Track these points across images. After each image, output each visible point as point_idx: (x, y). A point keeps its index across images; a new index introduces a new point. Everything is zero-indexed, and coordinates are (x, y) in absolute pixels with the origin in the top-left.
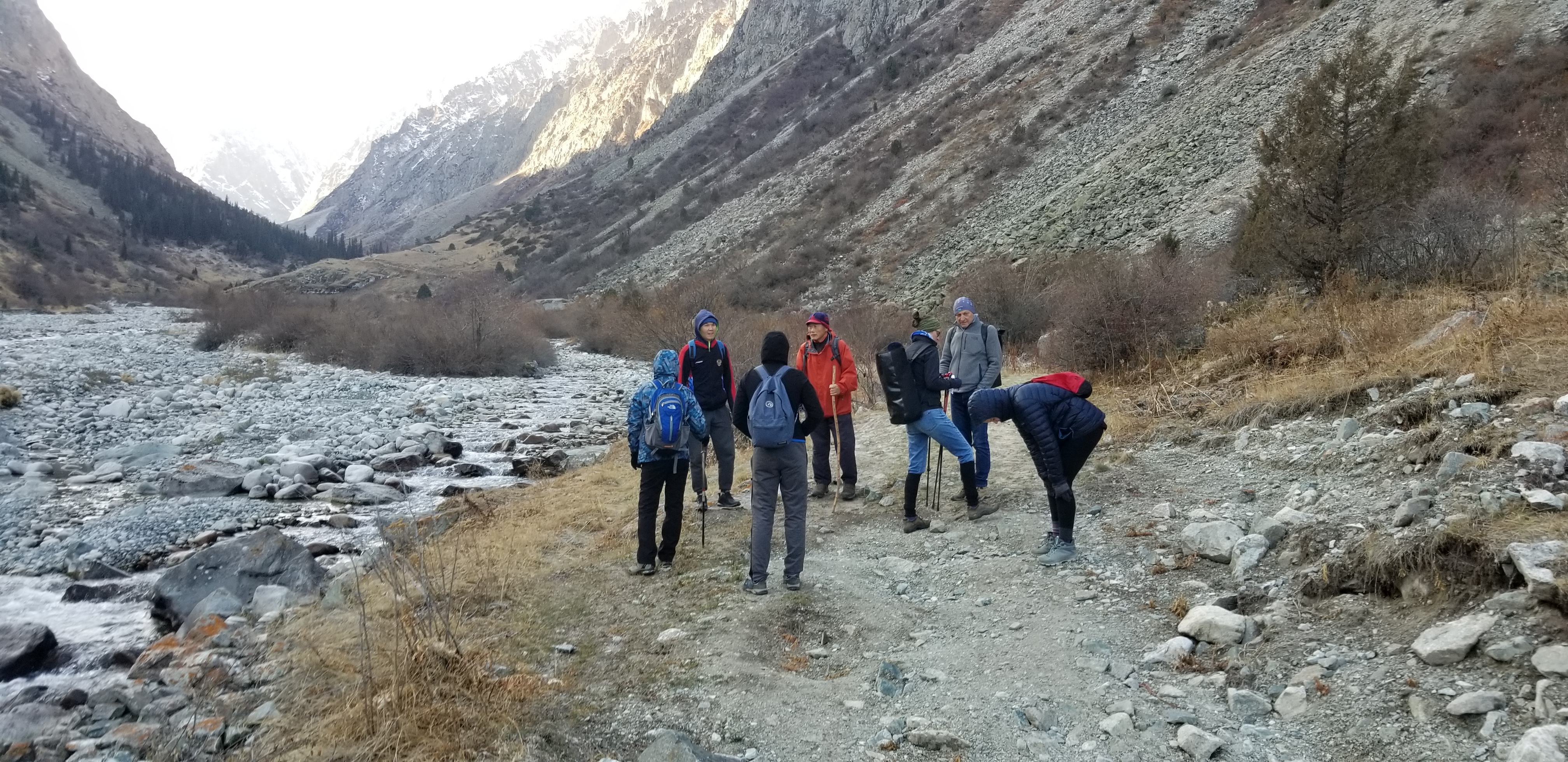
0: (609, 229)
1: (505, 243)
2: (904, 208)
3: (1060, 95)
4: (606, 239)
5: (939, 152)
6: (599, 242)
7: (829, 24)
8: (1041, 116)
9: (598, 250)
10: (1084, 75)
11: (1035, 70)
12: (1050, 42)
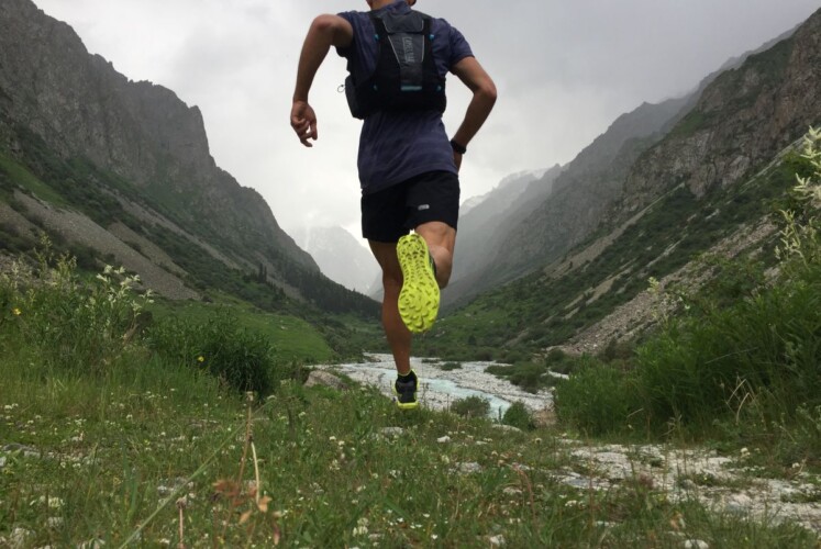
0: (572, 304)
1: (508, 311)
4: (573, 309)
6: (568, 311)
7: (679, 180)
9: (569, 316)
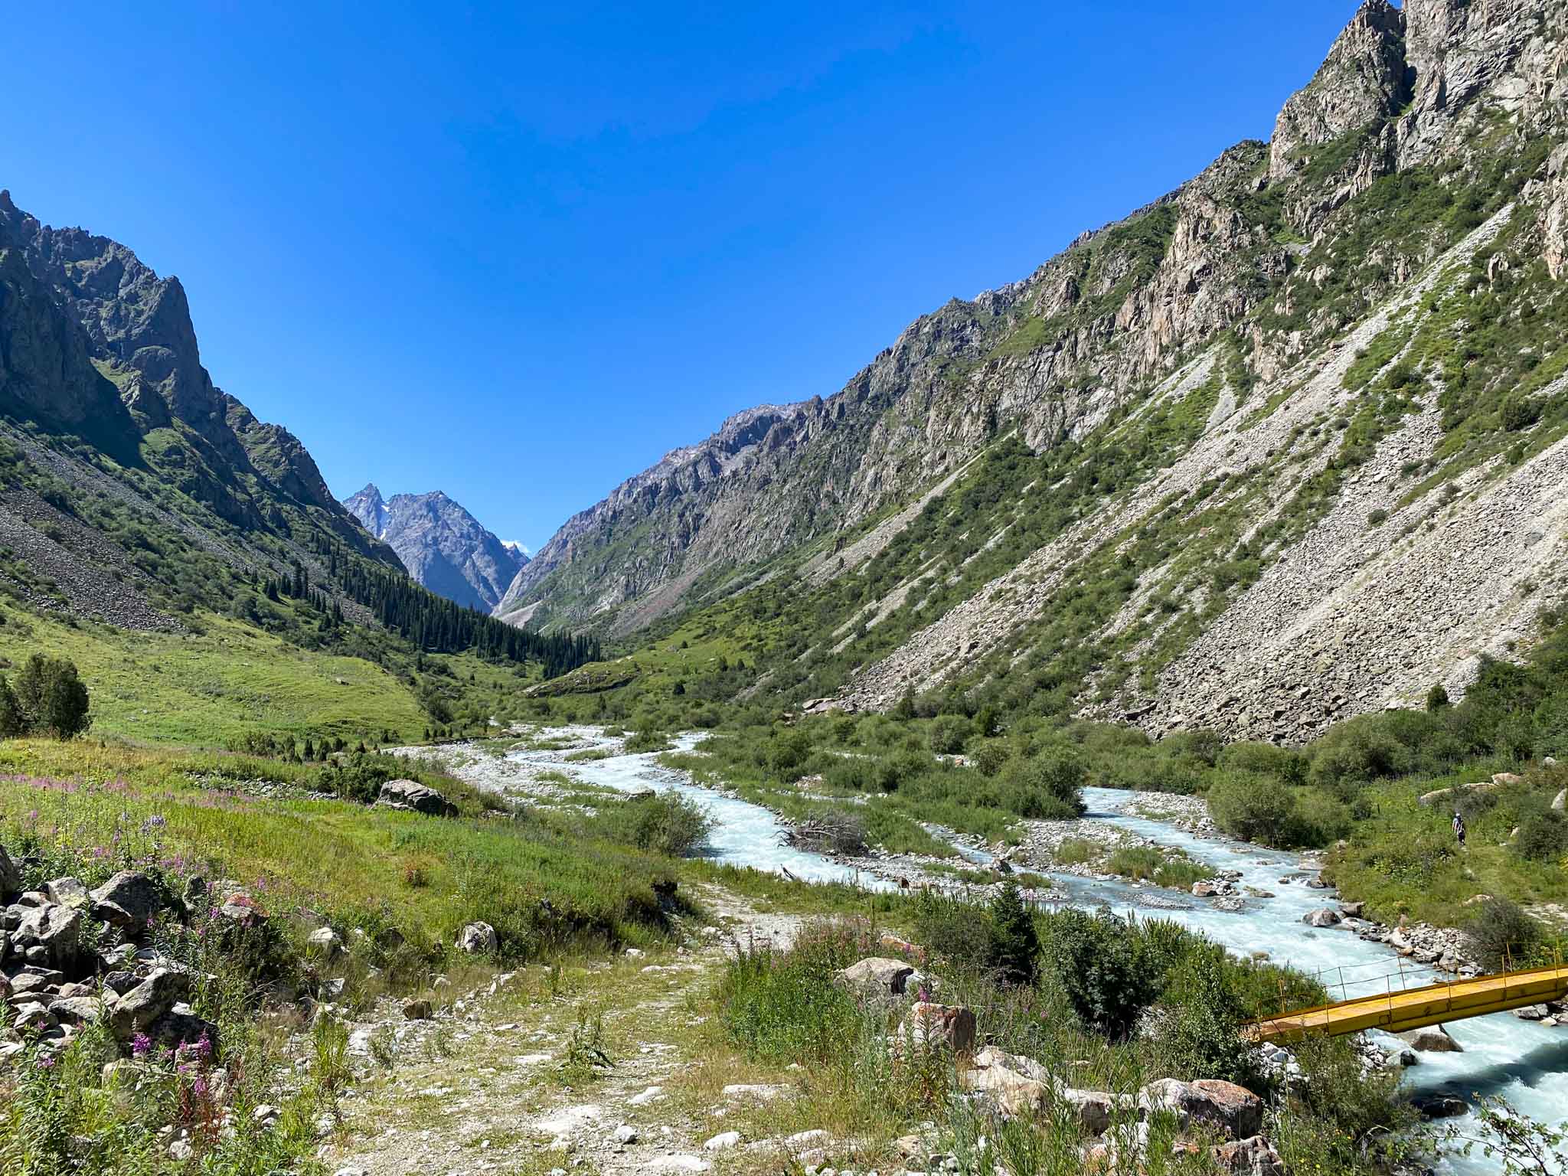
0: (843, 629)
1: (739, 640)
2: (1149, 618)
3: (1273, 515)
4: (844, 638)
5: (1168, 566)
6: (837, 641)
7: (1010, 426)
8: (1260, 534)
9: (839, 649)
10: (1291, 495)
11: (1243, 490)
12: (1251, 463)
